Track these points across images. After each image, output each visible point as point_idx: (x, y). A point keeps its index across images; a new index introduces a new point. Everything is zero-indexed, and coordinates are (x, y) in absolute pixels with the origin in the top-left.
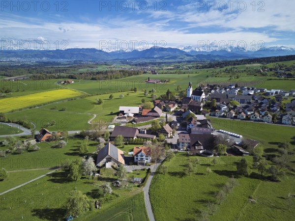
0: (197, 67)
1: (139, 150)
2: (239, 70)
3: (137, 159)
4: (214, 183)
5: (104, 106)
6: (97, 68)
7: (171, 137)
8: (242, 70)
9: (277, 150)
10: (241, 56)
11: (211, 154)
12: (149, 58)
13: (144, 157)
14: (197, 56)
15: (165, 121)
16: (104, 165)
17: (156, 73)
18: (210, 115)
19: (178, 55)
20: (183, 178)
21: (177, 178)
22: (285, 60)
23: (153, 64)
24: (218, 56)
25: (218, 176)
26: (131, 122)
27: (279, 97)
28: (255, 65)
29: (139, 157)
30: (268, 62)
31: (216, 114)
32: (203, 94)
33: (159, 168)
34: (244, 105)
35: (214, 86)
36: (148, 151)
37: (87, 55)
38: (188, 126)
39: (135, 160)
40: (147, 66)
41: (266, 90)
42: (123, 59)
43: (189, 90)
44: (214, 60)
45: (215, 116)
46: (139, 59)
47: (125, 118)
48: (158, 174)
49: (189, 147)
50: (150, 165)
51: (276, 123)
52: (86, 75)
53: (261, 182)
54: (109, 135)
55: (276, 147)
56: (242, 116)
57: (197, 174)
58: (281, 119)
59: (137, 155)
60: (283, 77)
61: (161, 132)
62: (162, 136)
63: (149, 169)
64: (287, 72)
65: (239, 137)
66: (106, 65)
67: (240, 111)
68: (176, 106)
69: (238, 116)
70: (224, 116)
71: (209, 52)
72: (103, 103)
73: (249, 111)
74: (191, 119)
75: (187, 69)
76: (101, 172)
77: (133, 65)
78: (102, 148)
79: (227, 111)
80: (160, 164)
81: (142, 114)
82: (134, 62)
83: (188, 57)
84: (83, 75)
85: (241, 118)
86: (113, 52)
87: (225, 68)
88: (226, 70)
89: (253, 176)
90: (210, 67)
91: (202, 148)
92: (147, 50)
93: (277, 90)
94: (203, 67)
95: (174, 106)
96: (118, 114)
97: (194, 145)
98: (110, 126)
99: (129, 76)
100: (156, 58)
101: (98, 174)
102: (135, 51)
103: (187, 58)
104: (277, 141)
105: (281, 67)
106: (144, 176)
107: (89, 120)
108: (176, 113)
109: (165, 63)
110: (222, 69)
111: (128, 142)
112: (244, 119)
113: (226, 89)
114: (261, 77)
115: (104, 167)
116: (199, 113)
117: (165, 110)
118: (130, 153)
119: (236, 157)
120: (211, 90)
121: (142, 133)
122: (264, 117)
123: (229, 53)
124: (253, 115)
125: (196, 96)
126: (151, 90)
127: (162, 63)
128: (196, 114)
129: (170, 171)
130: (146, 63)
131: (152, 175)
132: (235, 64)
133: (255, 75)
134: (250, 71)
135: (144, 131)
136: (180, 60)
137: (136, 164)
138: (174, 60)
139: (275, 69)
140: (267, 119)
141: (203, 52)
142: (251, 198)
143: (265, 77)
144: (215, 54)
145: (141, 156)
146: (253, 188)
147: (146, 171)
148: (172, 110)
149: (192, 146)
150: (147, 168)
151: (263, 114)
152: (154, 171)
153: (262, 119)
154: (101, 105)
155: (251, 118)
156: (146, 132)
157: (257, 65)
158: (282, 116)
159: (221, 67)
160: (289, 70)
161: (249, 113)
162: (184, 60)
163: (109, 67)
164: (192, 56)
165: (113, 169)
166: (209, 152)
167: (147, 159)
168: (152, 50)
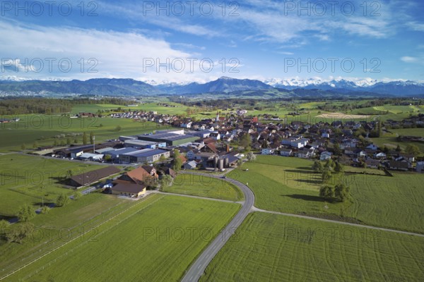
12: (217, 93)
37: (117, 88)
46: (201, 94)
71: (303, 88)
100: (229, 93)
123: (333, 89)
168: (220, 82)
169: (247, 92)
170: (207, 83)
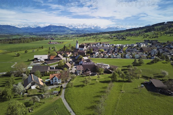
0: (77, 37)
1: (53, 76)
2: (100, 37)
3: (53, 82)
4: (101, 87)
5: (22, 57)
6: (12, 37)
7: (71, 70)
8: (101, 37)
9: (127, 69)
10: (99, 31)
11: (95, 74)
12: (48, 31)
13: (57, 80)
14: (77, 31)
15: (66, 61)
16: (30, 88)
17: (54, 40)
18: (90, 57)
19: (66, 30)
20: (84, 87)
21: (80, 88)
22: (120, 32)
23: (51, 35)
24: (88, 31)
25: (102, 84)
26: (43, 64)
27: (122, 47)
28: (106, 35)
29: (54, 80)
30: (112, 34)
31: (94, 56)
32: (85, 47)
33: (67, 85)
34: (106, 51)
35: (89, 44)
36: (59, 76)
37: (4, 30)
38: (80, 63)
39: (51, 83)
40: (47, 36)
41: (114, 45)
42: (30, 32)
43: (77, 45)
44: (86, 33)
45: (93, 57)
46: (41, 32)
47: (39, 62)
48: (68, 88)
49: (83, 72)
50: (61, 84)
51: (123, 58)
52: (4, 41)
53: (124, 83)
54: (30, 72)
55: (126, 68)
56: (107, 56)
57: (91, 84)
58: (125, 56)
59: (52, 79)
60: (121, 39)
61: (65, 67)
62: (66, 69)
63: (62, 86)
64: (122, 37)
65: (107, 66)
66: (19, 35)
67: (105, 54)
68: (71, 54)
69: (105, 56)
70: (97, 57)
72: (21, 56)
73: (109, 53)
74: (81, 59)
75: (72, 37)
76: (28, 92)
77: (38, 35)
78: (26, 78)
79: (98, 54)
80: (68, 83)
81: (50, 59)
82: (38, 34)
83: (72, 32)
84: (2, 41)
85: (106, 57)
87: (92, 37)
88: (93, 37)
89: (119, 81)
90: (84, 36)
91: (90, 72)
92: (47, 27)
93: (120, 45)
94: (81, 36)
95: (70, 54)
96: (33, 60)
97: (86, 71)
98: (29, 67)
99: (36, 41)
100: (52, 32)
101: (26, 94)
103: (71, 32)
104: (126, 66)
105: (119, 35)
106: (59, 90)
107: (12, 65)
108: (71, 57)
109: (58, 34)
110: (91, 37)
111: (43, 75)
112: (108, 58)
113: (95, 45)
114: (111, 40)
115: (30, 89)
116: (85, 56)
117: (64, 56)
118: (46, 80)
119: (109, 74)
120: (88, 46)
121: (52, 69)
122: (118, 56)
123: (93, 30)
124: (112, 55)
125: (81, 48)
126: (53, 47)
127: (57, 34)
128: (83, 56)
129: (75, 85)
130: (46, 34)
131: (64, 89)
132: (97, 35)
133: (108, 39)
134: (105, 37)
135: (54, 68)
136: (67, 33)
137: (52, 85)
138: (63, 33)
139: (116, 36)
140: (119, 57)
142: (122, 91)
143: (112, 40)
144: (86, 30)
145: (55, 79)
146: (121, 86)
147: (60, 88)
148: (69, 56)
149: (85, 72)
150: (60, 86)
151: (116, 54)
152: (65, 87)
153: (116, 57)
154: (19, 57)
155: (111, 57)
156: (55, 68)
157: (108, 35)
158: (125, 55)
159: (90, 36)
160: (123, 36)
161: (110, 55)
162: (69, 33)
163: (21, 36)
164: (74, 31)
165: (37, 89)
166: (94, 73)
167: (59, 81)
168: (50, 27)
169: (60, 31)
170: (44, 27)
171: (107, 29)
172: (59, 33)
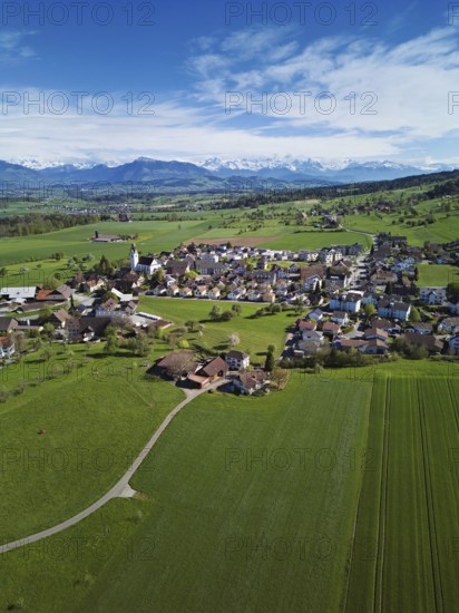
6: (6, 207)
14: (231, 179)
19: (193, 177)
24: (271, 179)
71: (254, 172)
83: (213, 183)
86: (47, 169)
92: (127, 167)
102: (101, 168)
103: (211, 185)
123: (292, 174)
127: (157, 195)
136: (196, 188)
141: (243, 171)
144: (266, 176)
162: (204, 188)
163: (34, 204)
164: (221, 180)
168: (137, 166)
169: (171, 181)
170: (120, 167)
171: (345, 170)
172: (169, 189)
